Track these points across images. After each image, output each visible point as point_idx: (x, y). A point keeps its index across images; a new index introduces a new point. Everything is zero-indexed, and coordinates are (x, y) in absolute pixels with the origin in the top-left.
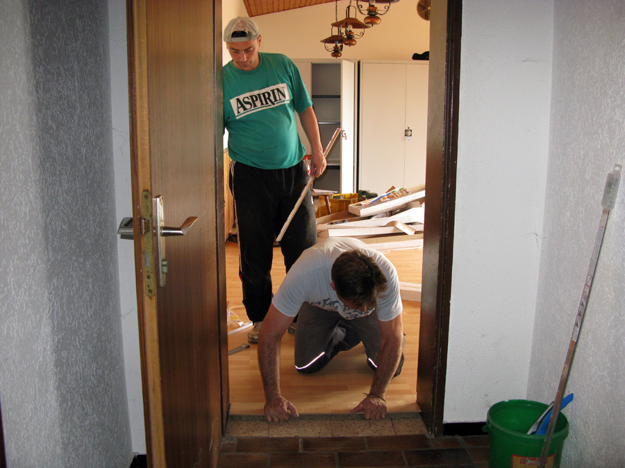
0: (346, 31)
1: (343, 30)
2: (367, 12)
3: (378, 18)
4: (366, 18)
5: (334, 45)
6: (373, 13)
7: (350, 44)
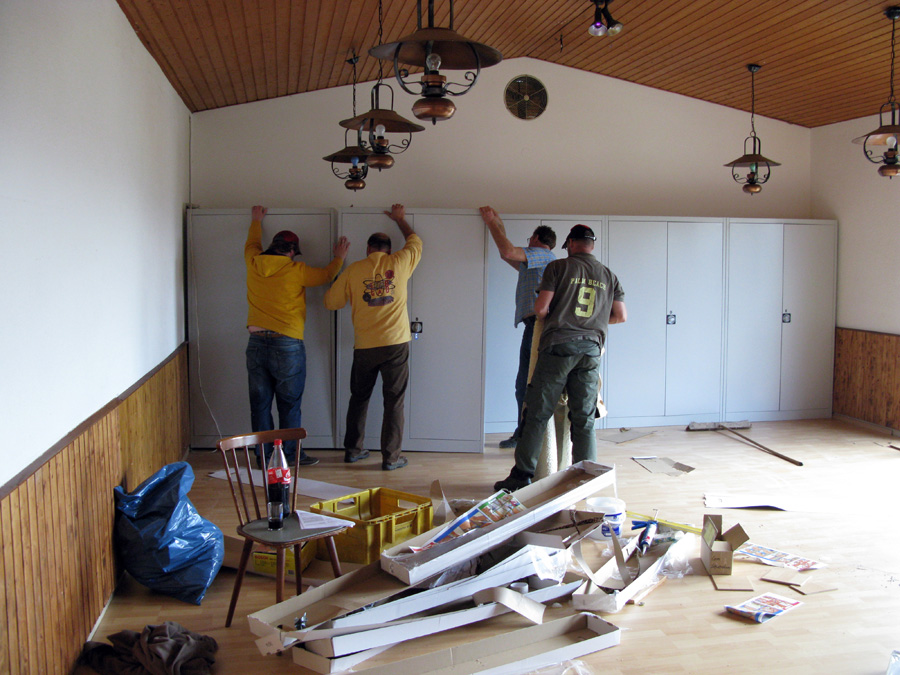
0: (371, 138)
1: (365, 136)
2: (418, 89)
3: (448, 103)
4: (419, 104)
5: (350, 166)
6: (437, 91)
7: (380, 166)
